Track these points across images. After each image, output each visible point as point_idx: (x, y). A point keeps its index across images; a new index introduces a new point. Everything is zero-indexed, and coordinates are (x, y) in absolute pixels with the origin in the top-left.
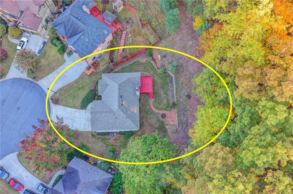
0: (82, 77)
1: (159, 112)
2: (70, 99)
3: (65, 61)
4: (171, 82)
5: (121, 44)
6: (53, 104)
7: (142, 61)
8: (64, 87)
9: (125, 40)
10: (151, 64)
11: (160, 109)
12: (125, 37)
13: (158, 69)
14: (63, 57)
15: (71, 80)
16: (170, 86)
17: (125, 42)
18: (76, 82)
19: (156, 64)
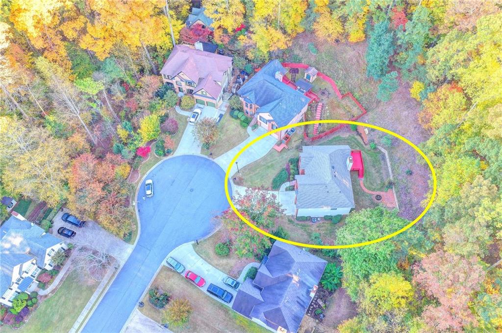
0: (270, 153)
1: (373, 193)
2: (257, 180)
3: (249, 136)
4: (384, 158)
5: (317, 117)
6: (235, 185)
7: (344, 136)
8: (248, 165)
9: (321, 112)
10: (356, 139)
11: (374, 190)
12: (320, 109)
13: (366, 145)
14: (246, 131)
15: (258, 158)
16: (383, 164)
17: (321, 115)
18: (264, 159)
19: (363, 140)
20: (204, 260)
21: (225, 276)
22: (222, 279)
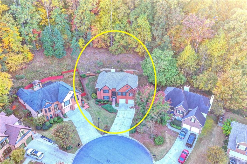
3: (71, 120)
7: (87, 82)
19: (93, 75)
20: (168, 153)
21: (178, 139)
22: (180, 141)
